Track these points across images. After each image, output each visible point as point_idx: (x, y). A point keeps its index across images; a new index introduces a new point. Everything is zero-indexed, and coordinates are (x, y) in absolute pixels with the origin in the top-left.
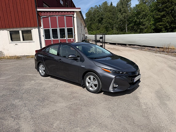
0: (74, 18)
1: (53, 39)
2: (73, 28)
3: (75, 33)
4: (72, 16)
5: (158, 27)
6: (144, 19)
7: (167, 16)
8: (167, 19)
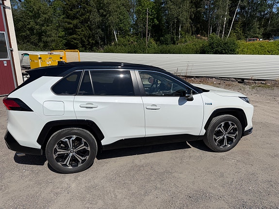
5: (72, 41)
6: (48, 26)
7: (82, 27)
8: (82, 31)
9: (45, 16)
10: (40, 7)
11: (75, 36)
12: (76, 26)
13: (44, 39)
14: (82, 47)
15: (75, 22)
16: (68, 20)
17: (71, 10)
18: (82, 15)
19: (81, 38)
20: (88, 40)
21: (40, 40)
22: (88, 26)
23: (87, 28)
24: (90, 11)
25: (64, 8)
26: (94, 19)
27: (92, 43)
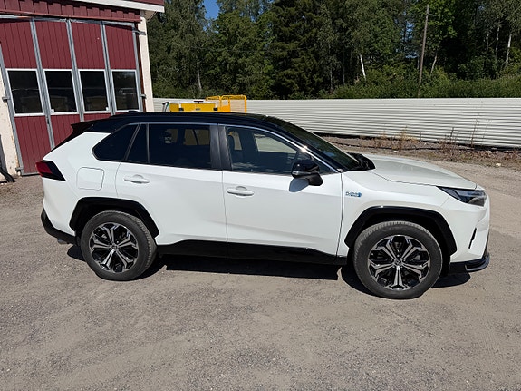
0: (137, 34)
1: (52, 112)
2: (136, 72)
3: (143, 93)
4: (130, 28)
5: (284, 81)
6: (247, 57)
7: (302, 54)
8: (303, 61)
9: (244, 39)
10: (238, 25)
11: (289, 71)
12: (293, 54)
13: (241, 78)
14: (300, 91)
15: (291, 46)
16: (280, 44)
17: (287, 26)
18: (306, 31)
19: (300, 75)
20: (311, 78)
21: (234, 81)
22: (313, 52)
23: (312, 55)
24: (320, 25)
25: (275, 22)
26: (325, 38)
27: (318, 82)
